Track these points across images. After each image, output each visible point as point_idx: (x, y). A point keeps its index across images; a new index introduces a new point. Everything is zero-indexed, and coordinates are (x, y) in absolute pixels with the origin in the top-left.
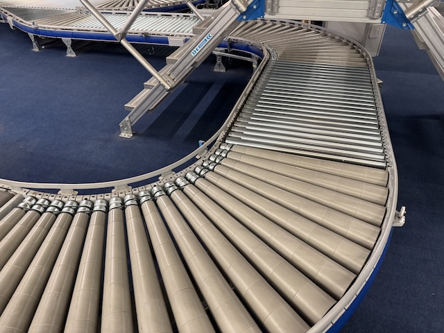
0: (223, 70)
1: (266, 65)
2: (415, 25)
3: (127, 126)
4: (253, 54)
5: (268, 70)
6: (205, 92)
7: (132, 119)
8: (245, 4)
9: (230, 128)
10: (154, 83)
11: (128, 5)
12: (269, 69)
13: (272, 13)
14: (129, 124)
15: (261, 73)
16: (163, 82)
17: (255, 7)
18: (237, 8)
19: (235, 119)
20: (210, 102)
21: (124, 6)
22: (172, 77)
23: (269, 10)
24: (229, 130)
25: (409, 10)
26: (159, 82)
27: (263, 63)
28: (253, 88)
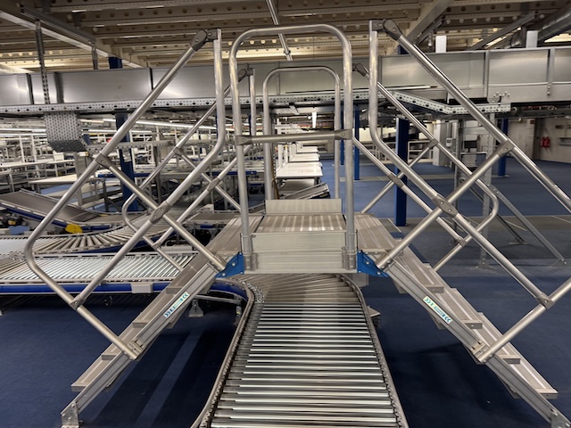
0: (200, 315)
1: (251, 310)
2: (388, 273)
3: (72, 414)
4: (235, 295)
5: (254, 317)
6: (179, 347)
7: (81, 403)
8: (223, 262)
9: (216, 405)
10: (115, 351)
11: (78, 246)
12: (256, 315)
13: (251, 269)
14: (75, 411)
15: (247, 321)
16: (127, 351)
17: (234, 265)
18: (215, 267)
19: (221, 390)
20: (186, 361)
21: (74, 247)
22: (139, 343)
23: (248, 267)
24: (215, 409)
25: (379, 260)
26: (123, 352)
27: (248, 308)
28: (239, 343)
